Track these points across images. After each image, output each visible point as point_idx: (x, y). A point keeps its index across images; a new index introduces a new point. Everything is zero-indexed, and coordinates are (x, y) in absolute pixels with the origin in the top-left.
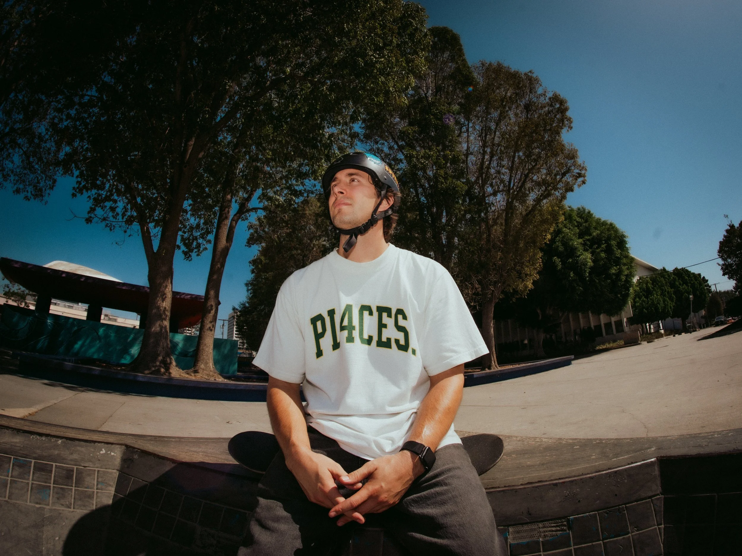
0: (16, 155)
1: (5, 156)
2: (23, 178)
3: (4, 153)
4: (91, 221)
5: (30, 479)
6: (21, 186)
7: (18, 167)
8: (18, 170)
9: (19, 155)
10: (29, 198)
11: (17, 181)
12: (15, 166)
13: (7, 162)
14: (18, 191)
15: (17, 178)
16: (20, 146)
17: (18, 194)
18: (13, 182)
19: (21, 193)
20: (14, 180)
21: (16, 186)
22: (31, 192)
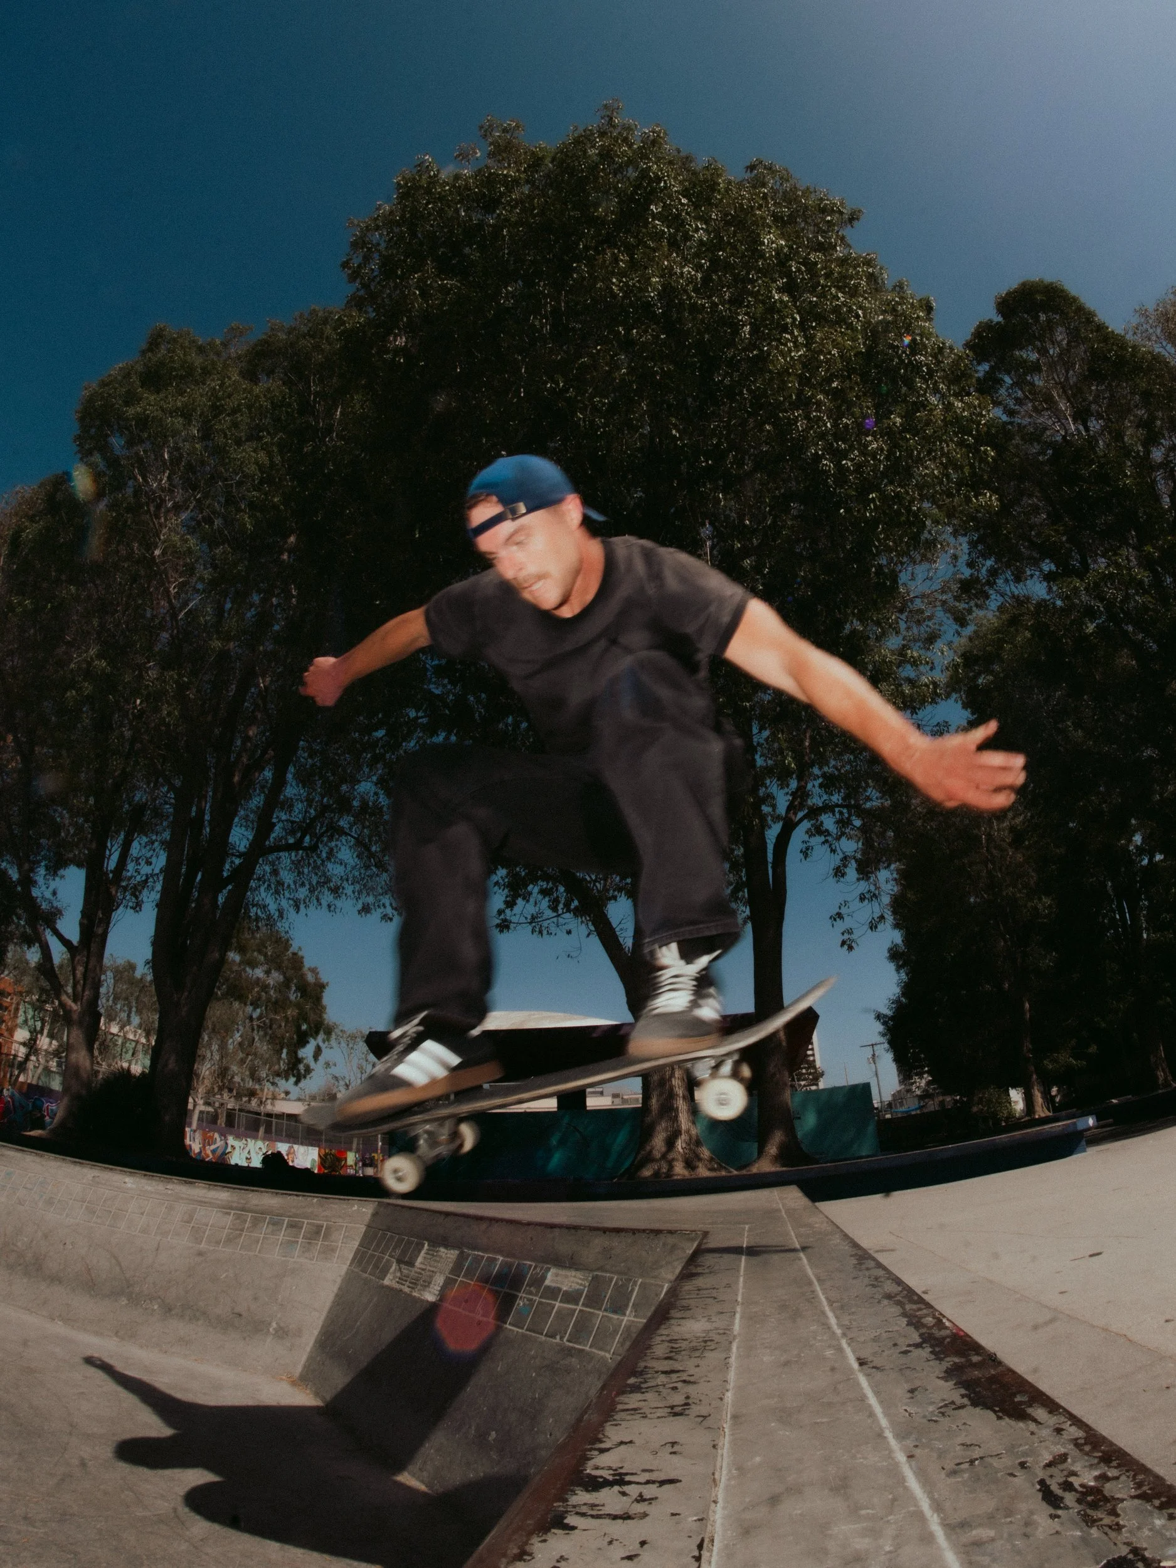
0: (343, 848)
1: (324, 855)
2: (370, 884)
3: (321, 851)
4: (508, 927)
5: (282, 1236)
6: (370, 899)
7: (353, 868)
8: (357, 874)
9: (350, 847)
10: (391, 916)
11: (360, 892)
12: (349, 868)
13: (330, 866)
14: (366, 909)
15: (357, 887)
16: (342, 832)
17: (368, 915)
18: (352, 896)
19: (373, 911)
20: (354, 892)
21: (360, 902)
22: (391, 904)
